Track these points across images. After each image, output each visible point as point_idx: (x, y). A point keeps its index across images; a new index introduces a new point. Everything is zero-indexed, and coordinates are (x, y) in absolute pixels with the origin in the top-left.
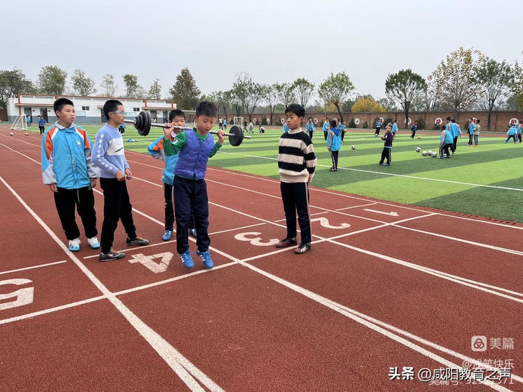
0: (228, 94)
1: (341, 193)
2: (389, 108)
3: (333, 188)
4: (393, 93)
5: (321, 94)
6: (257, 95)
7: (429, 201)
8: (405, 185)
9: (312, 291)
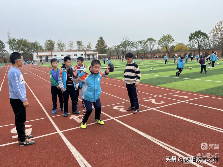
0: (119, 46)
1: (164, 88)
2: (192, 48)
3: (161, 86)
4: (193, 41)
5: (159, 44)
6: (131, 46)
7: (204, 91)
8: (194, 83)
9: (142, 131)
